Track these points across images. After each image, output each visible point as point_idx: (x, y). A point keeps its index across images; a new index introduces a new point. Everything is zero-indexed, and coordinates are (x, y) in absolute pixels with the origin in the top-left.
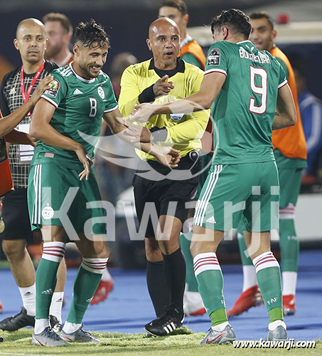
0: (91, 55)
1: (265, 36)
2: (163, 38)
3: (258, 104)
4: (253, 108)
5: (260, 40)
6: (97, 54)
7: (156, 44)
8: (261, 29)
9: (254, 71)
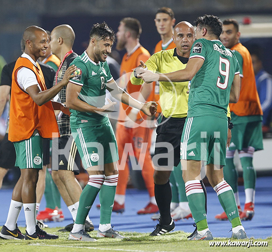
0: (105, 45)
1: (231, 36)
2: (181, 36)
3: (222, 82)
4: (219, 84)
5: (227, 39)
6: (108, 45)
7: (177, 39)
8: (228, 32)
9: (222, 60)
